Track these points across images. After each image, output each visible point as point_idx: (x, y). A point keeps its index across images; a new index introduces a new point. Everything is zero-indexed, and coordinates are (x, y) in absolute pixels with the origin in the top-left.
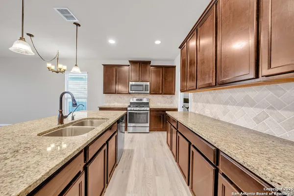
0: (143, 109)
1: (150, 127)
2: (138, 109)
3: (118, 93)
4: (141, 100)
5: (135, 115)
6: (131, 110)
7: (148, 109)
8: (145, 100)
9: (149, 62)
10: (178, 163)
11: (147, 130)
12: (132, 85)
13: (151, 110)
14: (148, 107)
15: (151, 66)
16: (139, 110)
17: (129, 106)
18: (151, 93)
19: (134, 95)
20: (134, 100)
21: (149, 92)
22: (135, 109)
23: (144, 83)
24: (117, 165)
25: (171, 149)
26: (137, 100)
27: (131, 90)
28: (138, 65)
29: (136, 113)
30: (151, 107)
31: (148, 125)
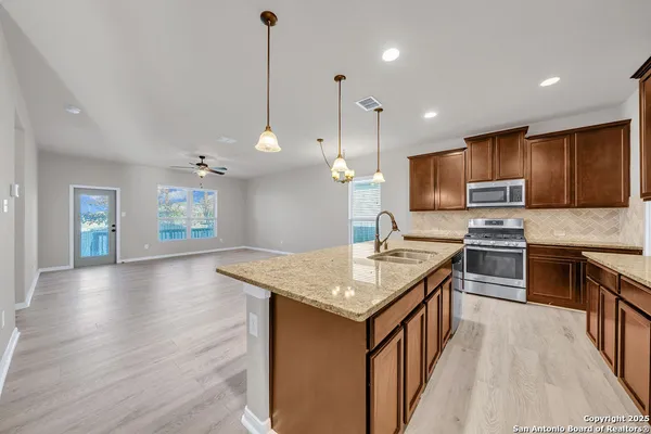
0: (506, 243)
1: (528, 288)
2: (491, 242)
3: (439, 210)
4: (501, 223)
5: (481, 256)
6: (472, 245)
7: (523, 244)
8: (510, 224)
9: (525, 130)
10: (623, 376)
11: (521, 295)
12: (472, 191)
13: (529, 248)
14: (523, 239)
15: (529, 138)
16: (493, 247)
17: (468, 236)
18: (528, 206)
19: (479, 211)
20: (480, 223)
21: (523, 203)
22: (483, 242)
23: (508, 184)
24: (451, 336)
25: (601, 346)
26: (487, 223)
27: (471, 202)
28: (489, 143)
29: (486, 252)
30: (529, 242)
31: (523, 283)
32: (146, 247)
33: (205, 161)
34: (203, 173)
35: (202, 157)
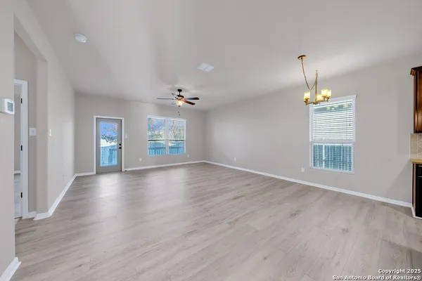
32: (140, 160)
33: (182, 94)
34: (181, 103)
35: (180, 90)
